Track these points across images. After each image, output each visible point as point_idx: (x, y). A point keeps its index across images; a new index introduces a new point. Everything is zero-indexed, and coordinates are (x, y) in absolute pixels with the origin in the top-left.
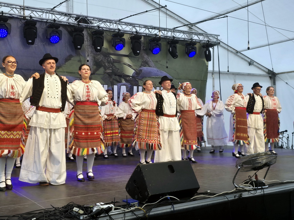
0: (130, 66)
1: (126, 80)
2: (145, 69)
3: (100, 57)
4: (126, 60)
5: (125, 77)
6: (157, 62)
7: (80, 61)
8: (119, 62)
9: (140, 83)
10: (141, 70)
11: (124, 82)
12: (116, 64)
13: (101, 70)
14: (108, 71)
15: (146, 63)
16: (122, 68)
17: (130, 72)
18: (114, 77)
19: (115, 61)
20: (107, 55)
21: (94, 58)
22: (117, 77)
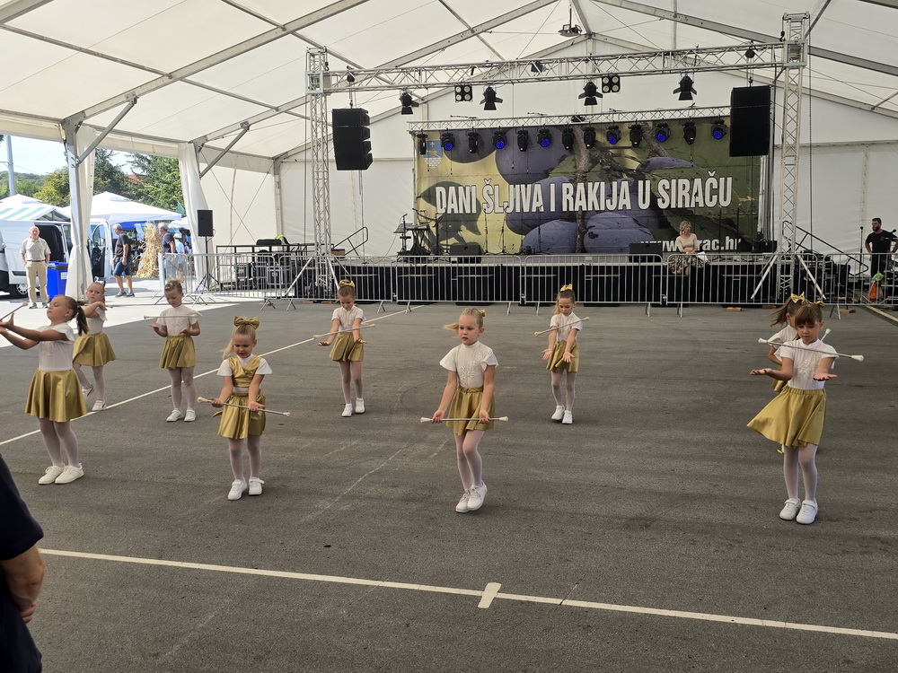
0: (633, 158)
1: (628, 175)
2: (654, 159)
3: (597, 154)
4: (629, 153)
5: (628, 172)
6: (672, 149)
7: (574, 160)
8: (619, 155)
9: (647, 176)
10: (649, 162)
11: (625, 177)
12: (614, 158)
13: (598, 167)
14: (605, 167)
15: (656, 153)
16: (624, 162)
17: (634, 165)
18: (613, 173)
19: (614, 155)
20: (605, 150)
21: (590, 155)
22: (617, 172)
